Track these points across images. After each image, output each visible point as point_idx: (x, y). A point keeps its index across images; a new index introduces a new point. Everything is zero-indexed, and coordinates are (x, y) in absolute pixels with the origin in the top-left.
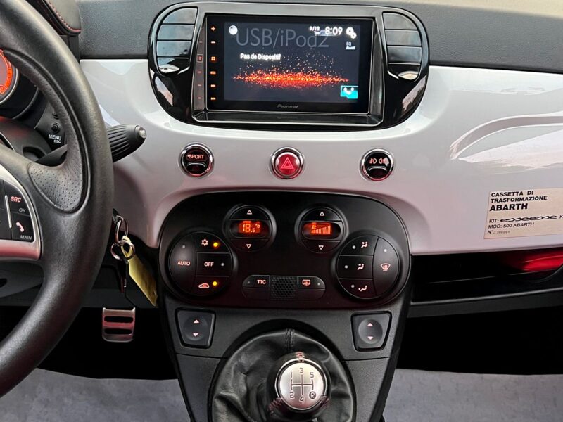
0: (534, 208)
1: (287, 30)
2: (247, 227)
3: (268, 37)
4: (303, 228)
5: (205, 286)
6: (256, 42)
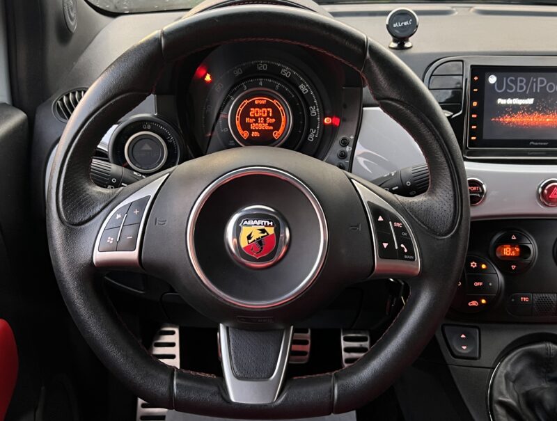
1: (539, 79)
2: (507, 251)
3: (523, 84)
5: (474, 303)
6: (511, 88)
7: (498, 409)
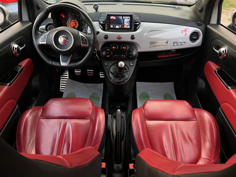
0: (156, 44)
2: (114, 48)
4: (122, 47)
5: (107, 56)
7: (110, 73)
